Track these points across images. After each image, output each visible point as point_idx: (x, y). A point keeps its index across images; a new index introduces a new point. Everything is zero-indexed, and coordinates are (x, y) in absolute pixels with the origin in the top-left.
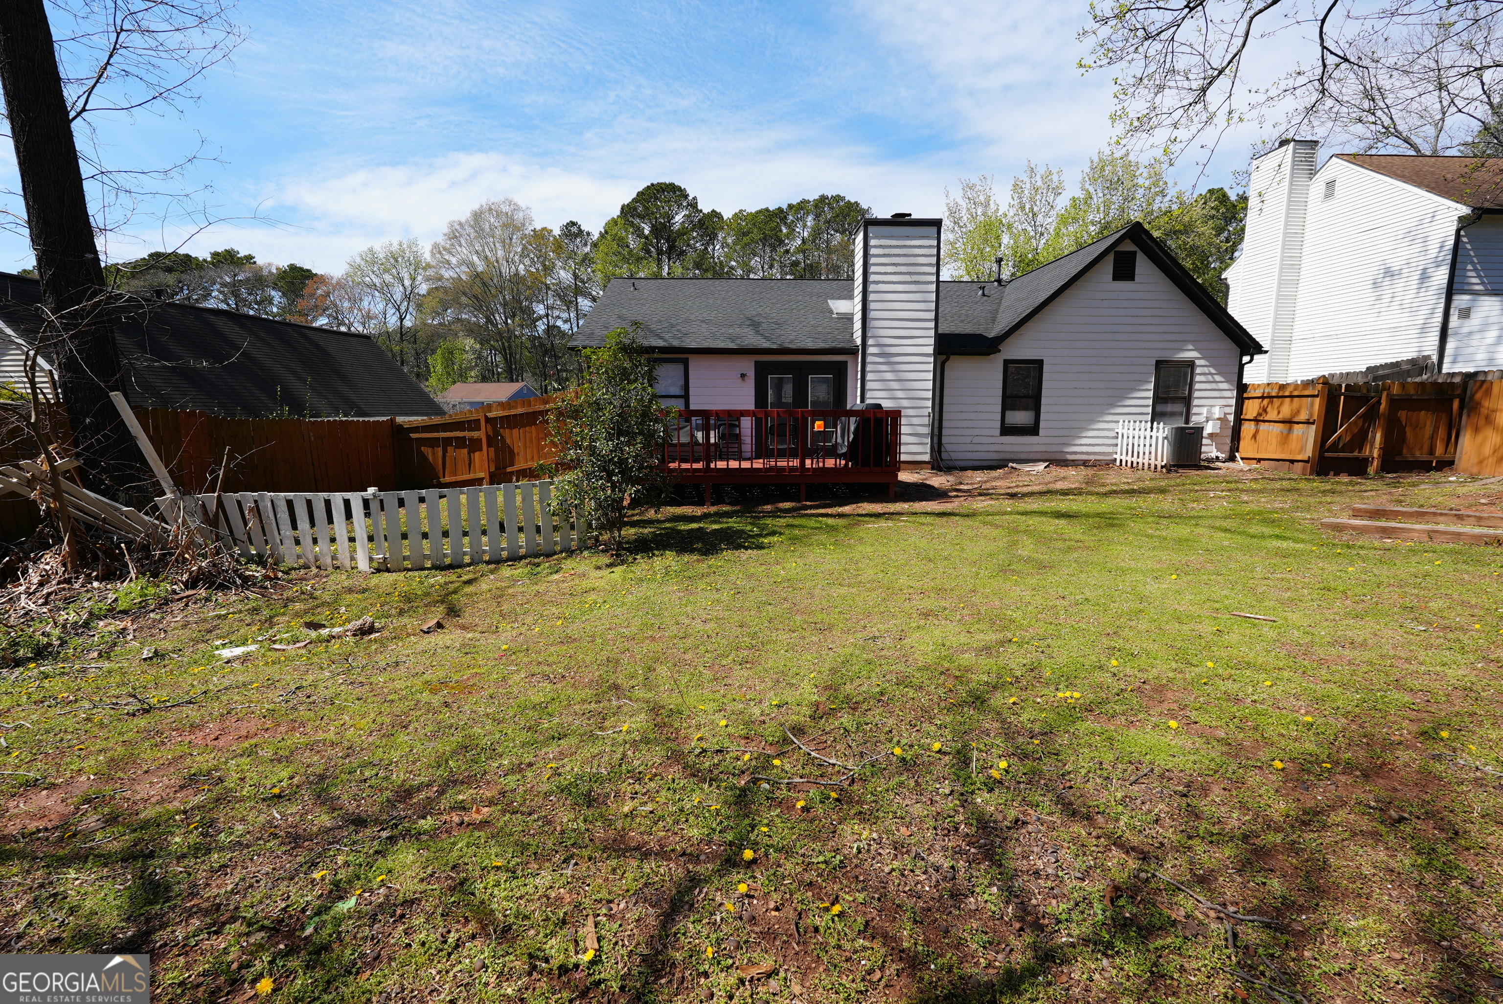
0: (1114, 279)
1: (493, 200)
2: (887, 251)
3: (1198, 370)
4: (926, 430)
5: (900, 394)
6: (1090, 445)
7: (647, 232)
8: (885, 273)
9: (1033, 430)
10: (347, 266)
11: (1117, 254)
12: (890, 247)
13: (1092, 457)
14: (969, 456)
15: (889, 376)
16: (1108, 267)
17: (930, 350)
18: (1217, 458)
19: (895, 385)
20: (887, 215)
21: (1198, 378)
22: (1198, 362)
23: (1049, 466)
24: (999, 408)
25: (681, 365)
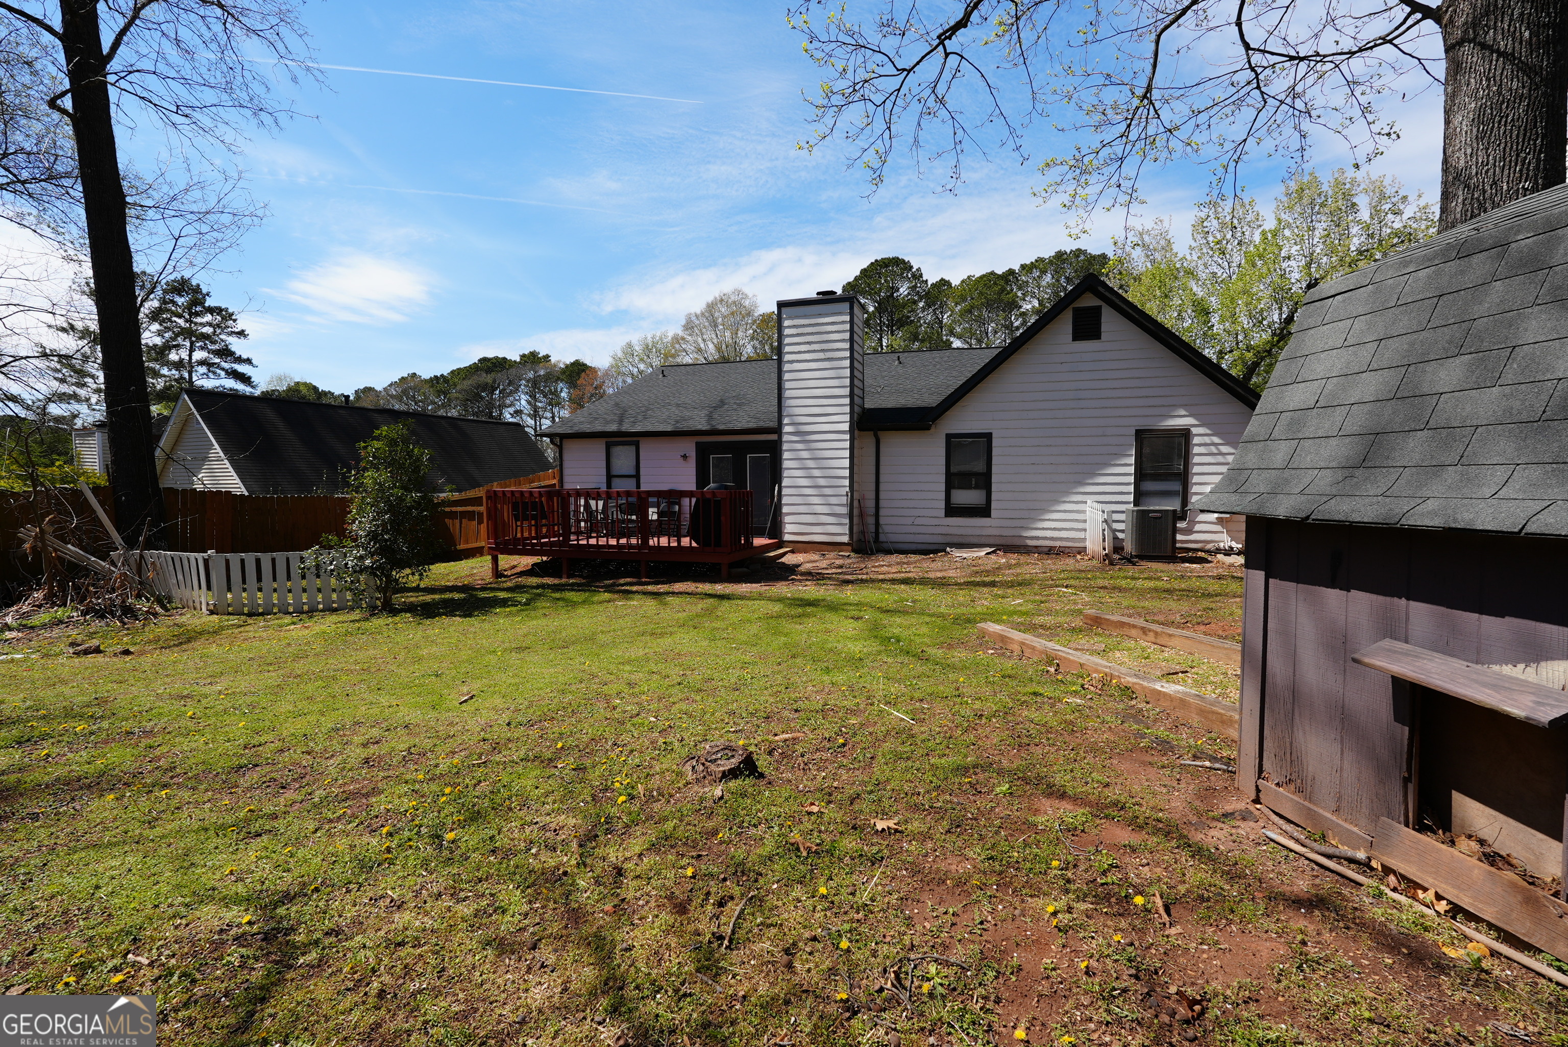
0: (1076, 338)
1: (725, 291)
2: (800, 331)
3: (1196, 440)
4: (845, 510)
5: (816, 473)
6: (1055, 529)
7: (871, 309)
8: (799, 352)
9: (984, 511)
10: (611, 360)
11: (1076, 311)
12: (804, 326)
13: (1057, 544)
14: (911, 538)
15: (805, 454)
16: (1065, 325)
17: (846, 427)
18: (1231, 548)
19: (811, 464)
20: (813, 295)
21: (1196, 450)
22: (1194, 430)
23: (993, 552)
24: (942, 487)
25: (633, 448)
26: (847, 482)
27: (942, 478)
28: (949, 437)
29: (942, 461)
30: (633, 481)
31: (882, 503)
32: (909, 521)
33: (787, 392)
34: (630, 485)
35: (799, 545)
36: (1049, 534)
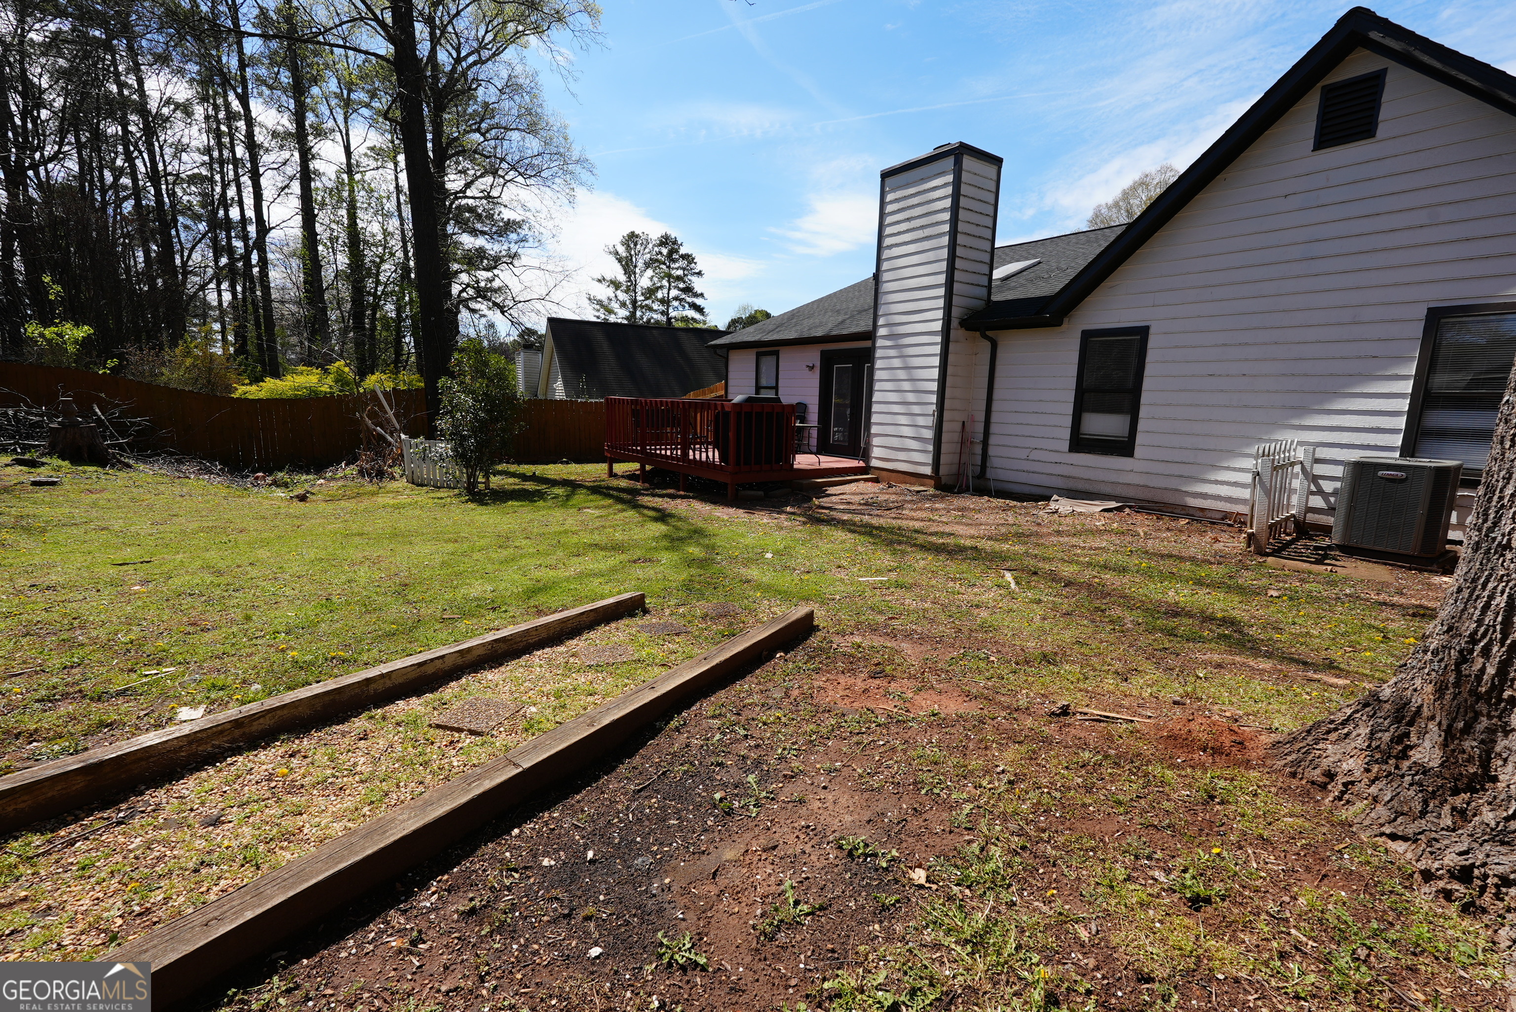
2: (902, 204)
4: (929, 435)
5: (906, 386)
8: (899, 233)
9: (1123, 447)
11: (1330, 91)
12: (906, 197)
14: (1023, 478)
15: (896, 363)
23: (1119, 509)
24: (1069, 409)
25: (775, 357)
26: (934, 398)
27: (1071, 396)
28: (1087, 335)
29: (1073, 370)
30: (774, 391)
31: (994, 428)
32: (1023, 454)
33: (885, 285)
34: (771, 395)
35: (884, 473)
36: (1224, 491)
